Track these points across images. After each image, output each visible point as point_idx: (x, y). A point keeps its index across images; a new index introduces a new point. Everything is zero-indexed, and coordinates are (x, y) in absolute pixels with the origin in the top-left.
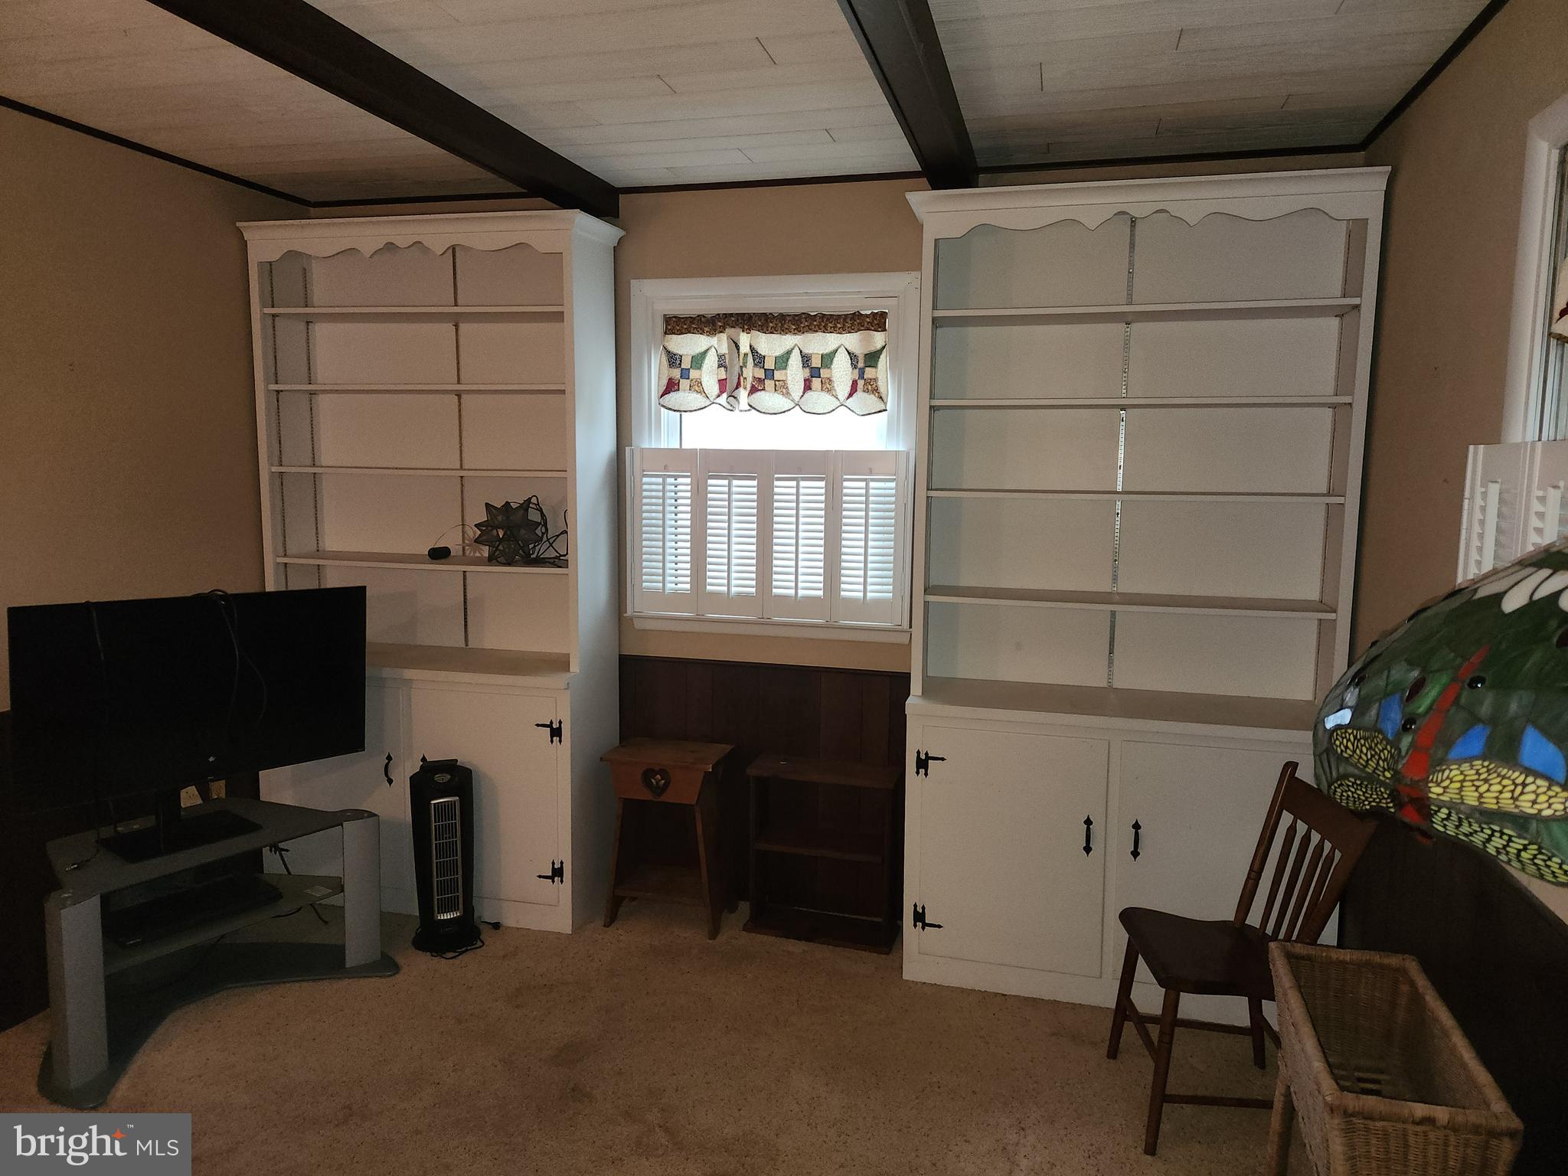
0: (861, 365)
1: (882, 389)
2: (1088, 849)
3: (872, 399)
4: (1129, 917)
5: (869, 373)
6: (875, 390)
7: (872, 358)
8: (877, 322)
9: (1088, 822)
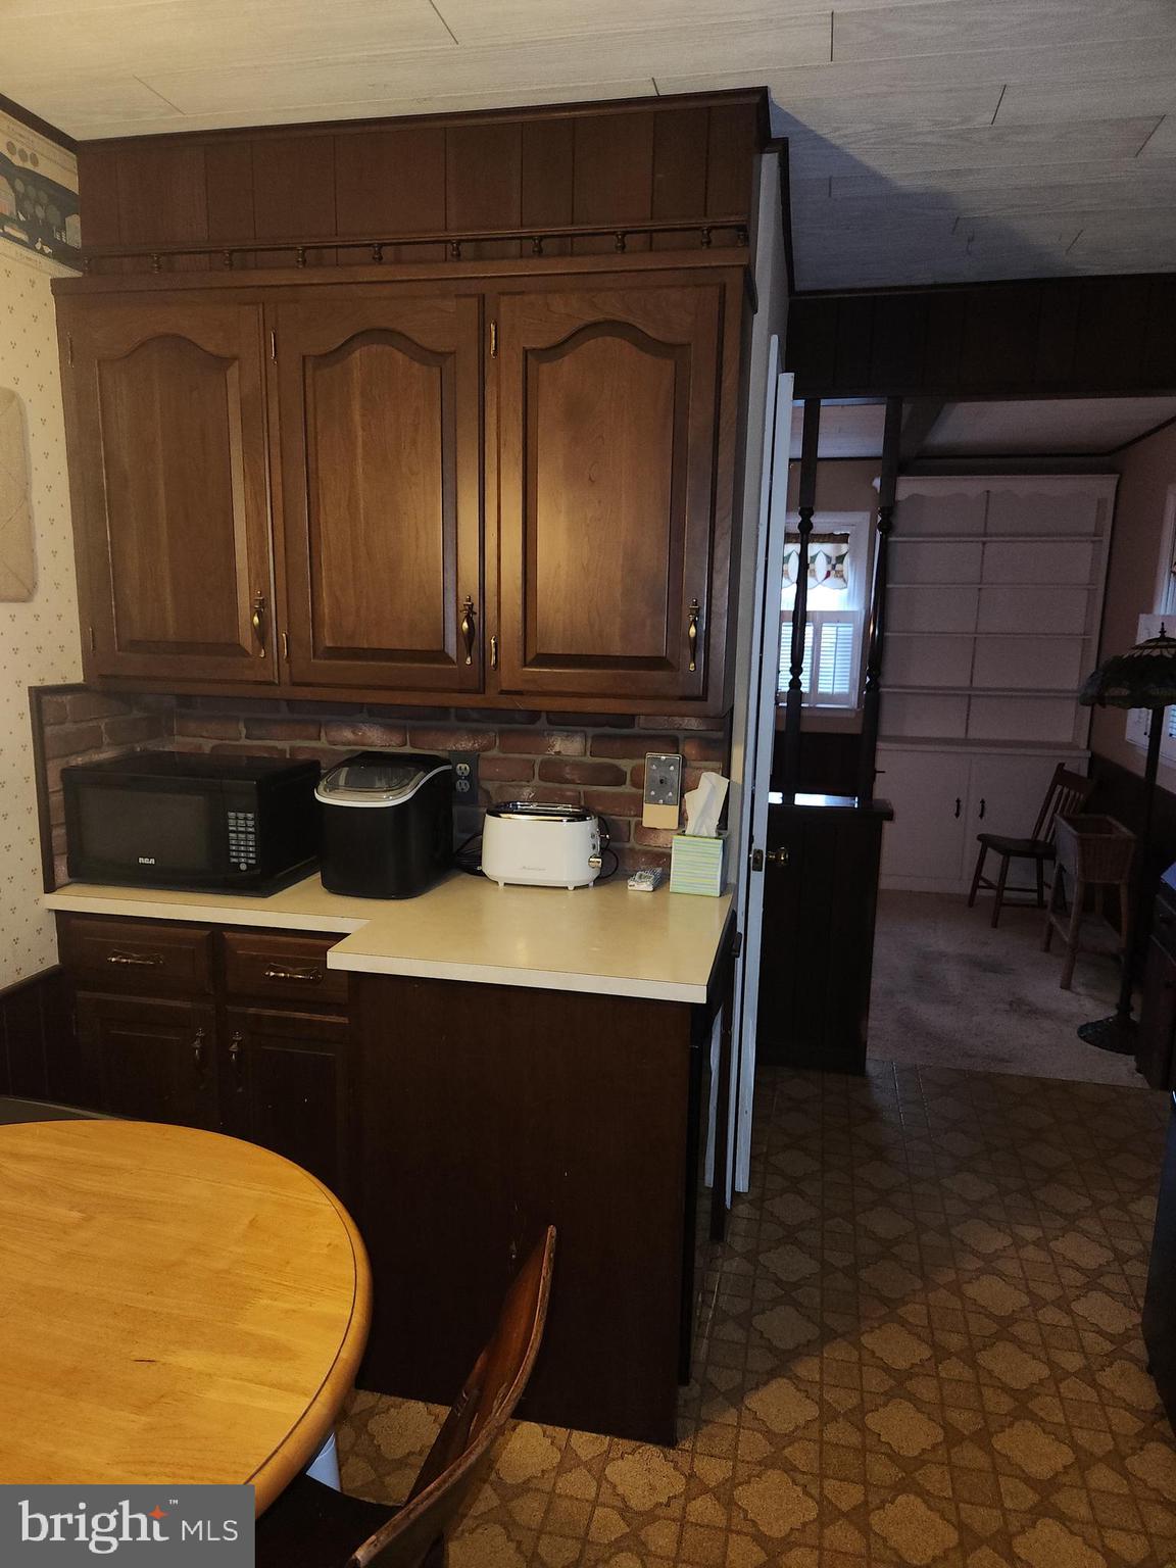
0: (833, 562)
1: (845, 576)
2: (957, 815)
3: (840, 581)
4: (981, 838)
5: (838, 567)
6: (842, 576)
7: (840, 559)
8: (844, 538)
9: (958, 801)
